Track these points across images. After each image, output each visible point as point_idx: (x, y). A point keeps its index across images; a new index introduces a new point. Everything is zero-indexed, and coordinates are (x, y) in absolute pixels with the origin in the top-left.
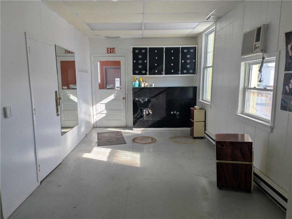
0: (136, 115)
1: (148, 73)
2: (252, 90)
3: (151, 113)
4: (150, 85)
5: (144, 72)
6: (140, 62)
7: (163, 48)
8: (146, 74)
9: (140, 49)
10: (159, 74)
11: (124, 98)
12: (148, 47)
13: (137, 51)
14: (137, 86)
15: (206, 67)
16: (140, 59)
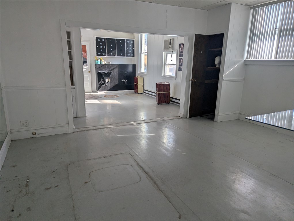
0: (100, 83)
1: (106, 54)
2: (168, 65)
3: (110, 81)
4: (108, 63)
5: (104, 54)
6: (101, 47)
7: (115, 39)
8: (105, 55)
9: (101, 39)
10: (113, 56)
11: (89, 72)
12: (106, 38)
13: (99, 40)
14: (99, 63)
15: (141, 53)
16: (101, 45)
